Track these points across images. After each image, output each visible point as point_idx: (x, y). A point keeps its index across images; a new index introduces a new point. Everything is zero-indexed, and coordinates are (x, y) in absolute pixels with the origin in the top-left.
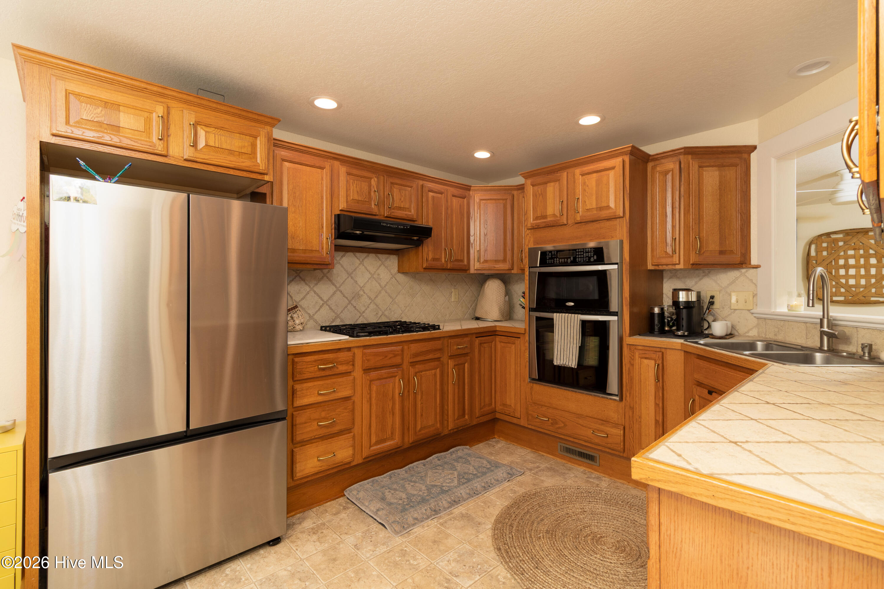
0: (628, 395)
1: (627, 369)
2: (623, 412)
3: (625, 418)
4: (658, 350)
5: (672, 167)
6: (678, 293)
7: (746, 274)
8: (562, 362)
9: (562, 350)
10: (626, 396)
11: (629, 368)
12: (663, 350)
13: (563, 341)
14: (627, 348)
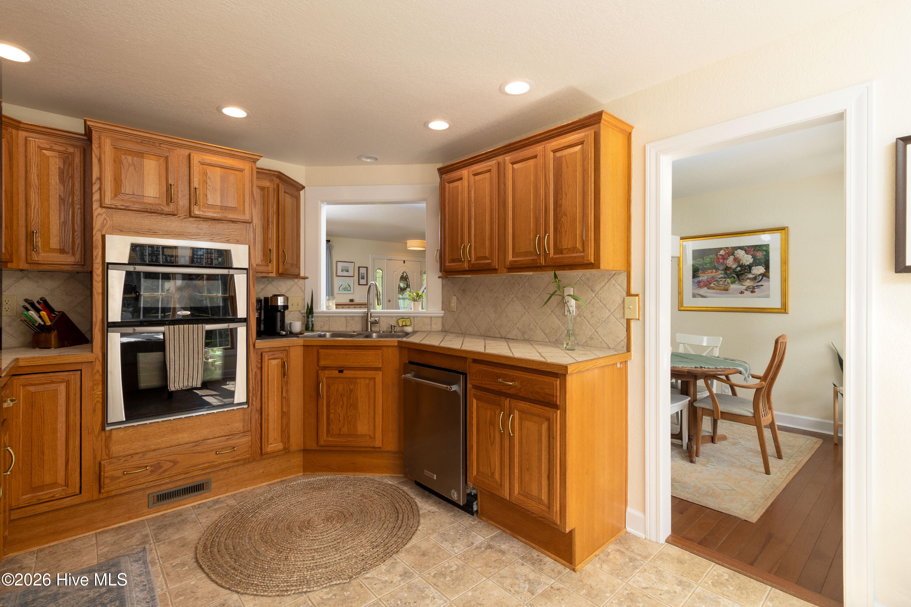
0: (254, 399)
1: (254, 374)
2: (250, 417)
3: (251, 423)
4: (283, 349)
5: (268, 185)
6: (277, 298)
7: (298, 283)
8: (181, 385)
9: (182, 370)
10: (253, 400)
11: (256, 373)
12: (287, 348)
13: (182, 359)
14: (254, 352)
